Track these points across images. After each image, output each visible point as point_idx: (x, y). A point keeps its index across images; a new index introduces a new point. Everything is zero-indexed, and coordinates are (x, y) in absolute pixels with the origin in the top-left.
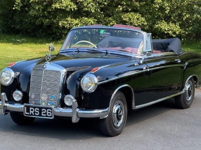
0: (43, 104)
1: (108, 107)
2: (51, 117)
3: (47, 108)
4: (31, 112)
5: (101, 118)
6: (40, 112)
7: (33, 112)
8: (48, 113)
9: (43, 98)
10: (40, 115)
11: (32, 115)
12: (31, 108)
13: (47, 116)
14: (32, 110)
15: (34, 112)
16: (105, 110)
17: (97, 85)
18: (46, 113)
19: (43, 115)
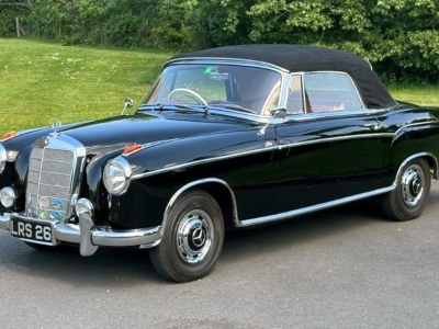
0: (42, 215)
1: (160, 224)
2: (50, 241)
3: (43, 225)
4: (20, 230)
5: (142, 247)
6: (34, 230)
7: (22, 230)
8: (45, 233)
9: (41, 204)
10: (33, 238)
11: (21, 236)
12: (20, 224)
13: (44, 240)
14: (21, 227)
15: (25, 231)
16: (151, 231)
17: (129, 182)
18: (42, 235)
19: (37, 237)
